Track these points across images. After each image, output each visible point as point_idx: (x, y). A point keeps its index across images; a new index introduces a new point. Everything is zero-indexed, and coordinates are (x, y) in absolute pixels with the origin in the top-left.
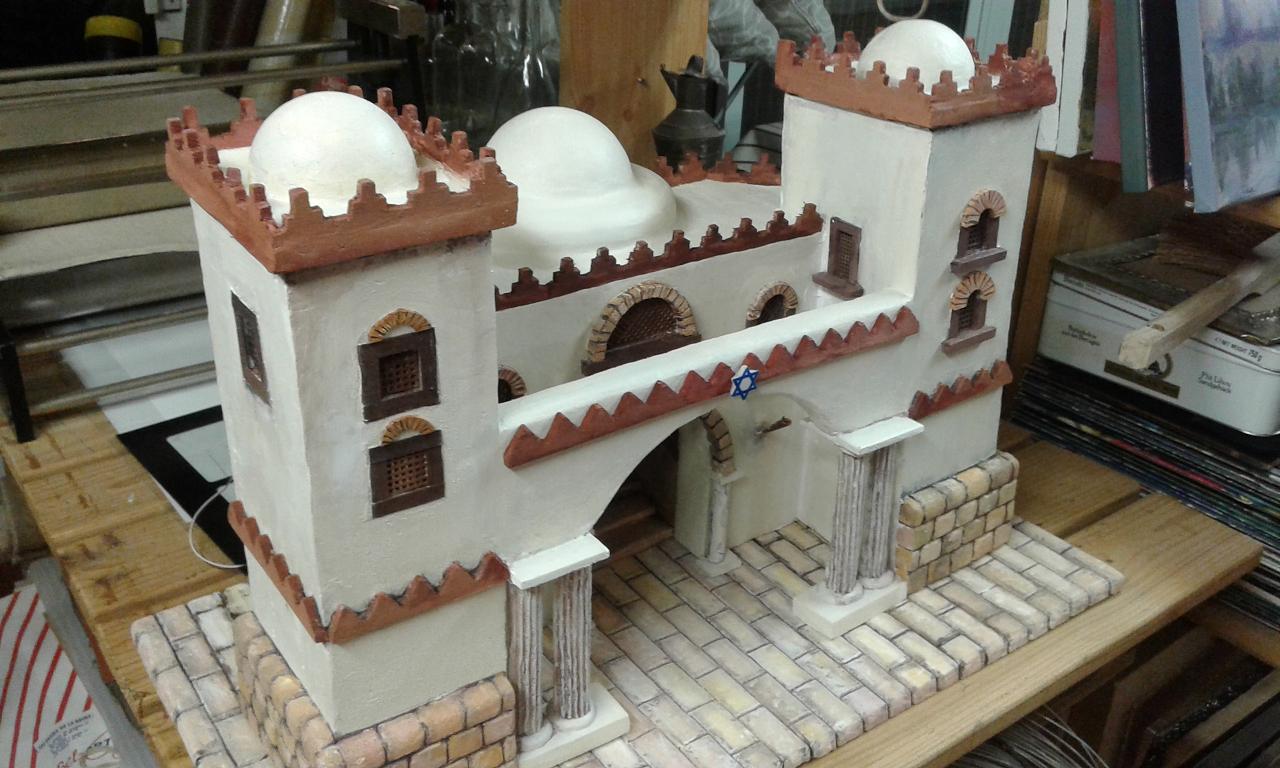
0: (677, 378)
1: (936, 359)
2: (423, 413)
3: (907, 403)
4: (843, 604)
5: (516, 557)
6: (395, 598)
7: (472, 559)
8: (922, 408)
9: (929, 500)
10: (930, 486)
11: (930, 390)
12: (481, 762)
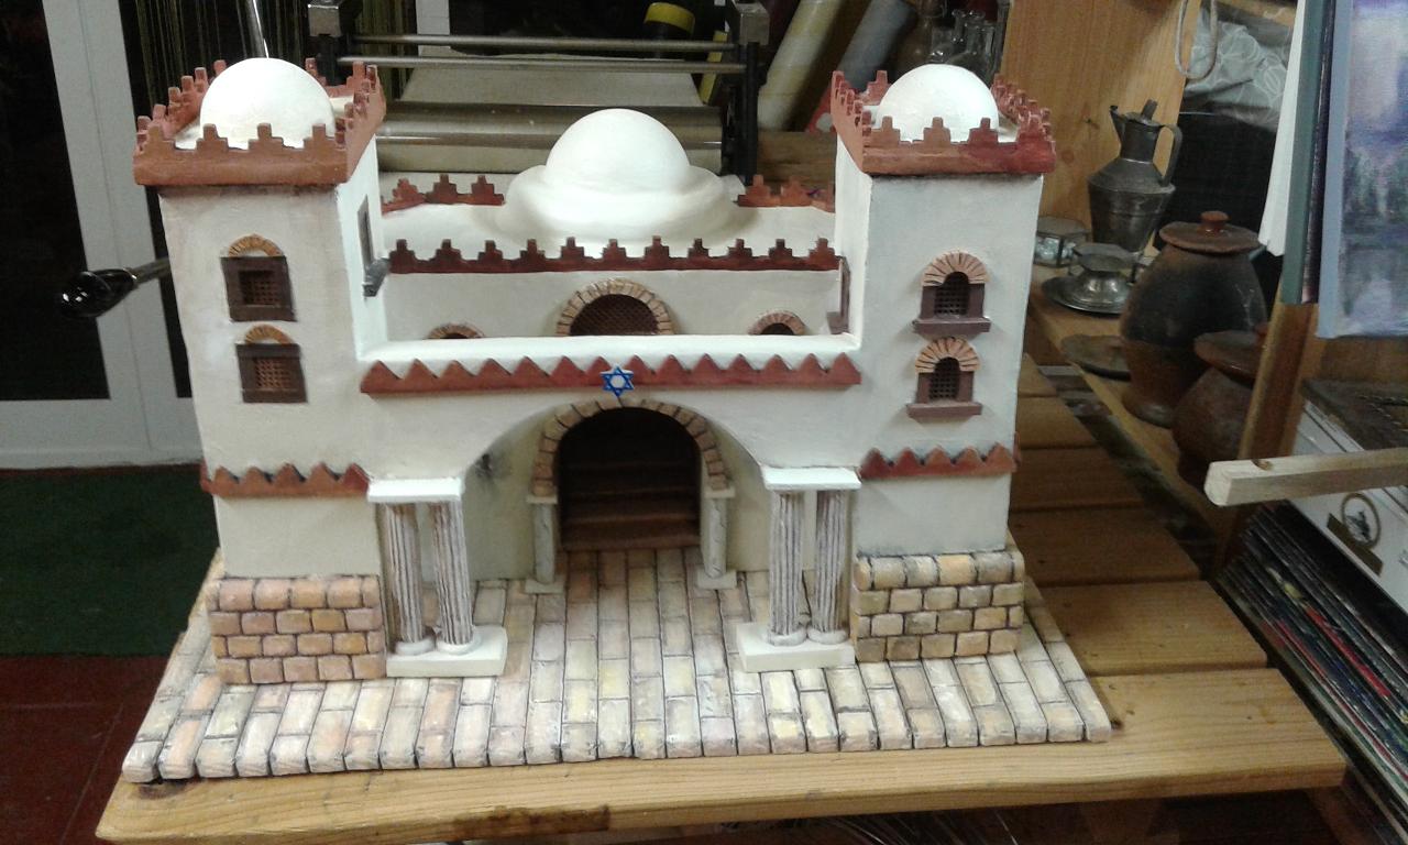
0: (549, 359)
1: (897, 421)
2: (281, 326)
3: (859, 458)
4: (772, 643)
5: (383, 477)
6: (268, 477)
7: (339, 465)
8: (876, 469)
9: (886, 569)
10: (900, 557)
11: (890, 452)
12: (344, 642)
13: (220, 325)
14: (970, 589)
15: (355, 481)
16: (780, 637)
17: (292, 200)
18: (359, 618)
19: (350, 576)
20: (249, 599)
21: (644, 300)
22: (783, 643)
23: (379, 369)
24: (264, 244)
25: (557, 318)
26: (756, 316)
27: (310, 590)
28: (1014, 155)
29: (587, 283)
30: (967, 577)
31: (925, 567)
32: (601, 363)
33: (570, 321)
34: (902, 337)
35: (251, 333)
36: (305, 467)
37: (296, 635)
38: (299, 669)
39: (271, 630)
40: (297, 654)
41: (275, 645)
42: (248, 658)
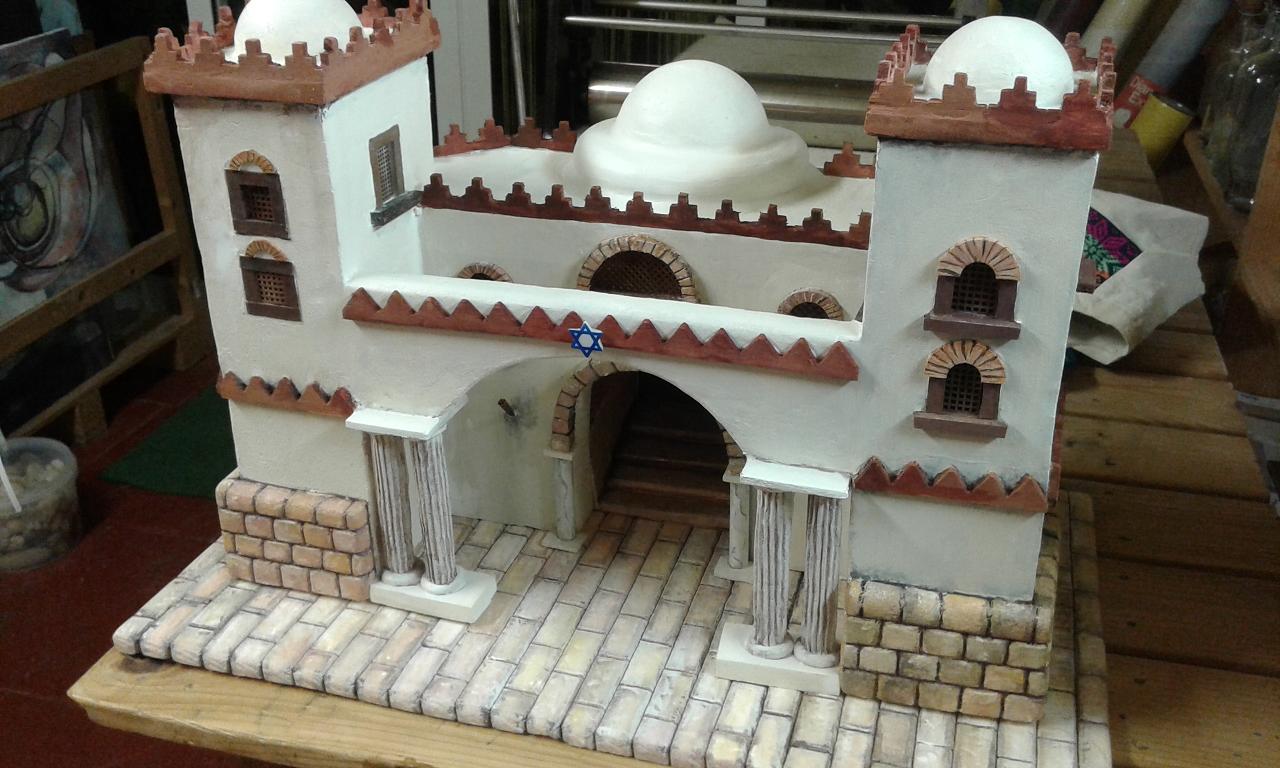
1: (902, 428)
2: (277, 243)
3: (856, 466)
4: (751, 652)
5: (369, 405)
7: (329, 388)
8: (872, 480)
9: (880, 596)
10: (903, 586)
11: (894, 464)
12: (332, 561)
13: (227, 236)
14: (979, 639)
15: (341, 404)
16: (760, 647)
17: (283, 118)
18: (345, 540)
19: (343, 497)
20: (250, 502)
21: (666, 259)
22: (761, 654)
23: (362, 295)
24: (259, 160)
25: (580, 270)
26: (787, 290)
27: (301, 504)
28: (1055, 125)
29: (610, 236)
30: (976, 625)
31: (927, 604)
32: (573, 318)
33: (590, 274)
34: (910, 332)
35: (250, 246)
36: (302, 384)
37: (292, 545)
38: (293, 577)
39: (270, 536)
40: (291, 563)
41: (275, 551)
42: (253, 558)
